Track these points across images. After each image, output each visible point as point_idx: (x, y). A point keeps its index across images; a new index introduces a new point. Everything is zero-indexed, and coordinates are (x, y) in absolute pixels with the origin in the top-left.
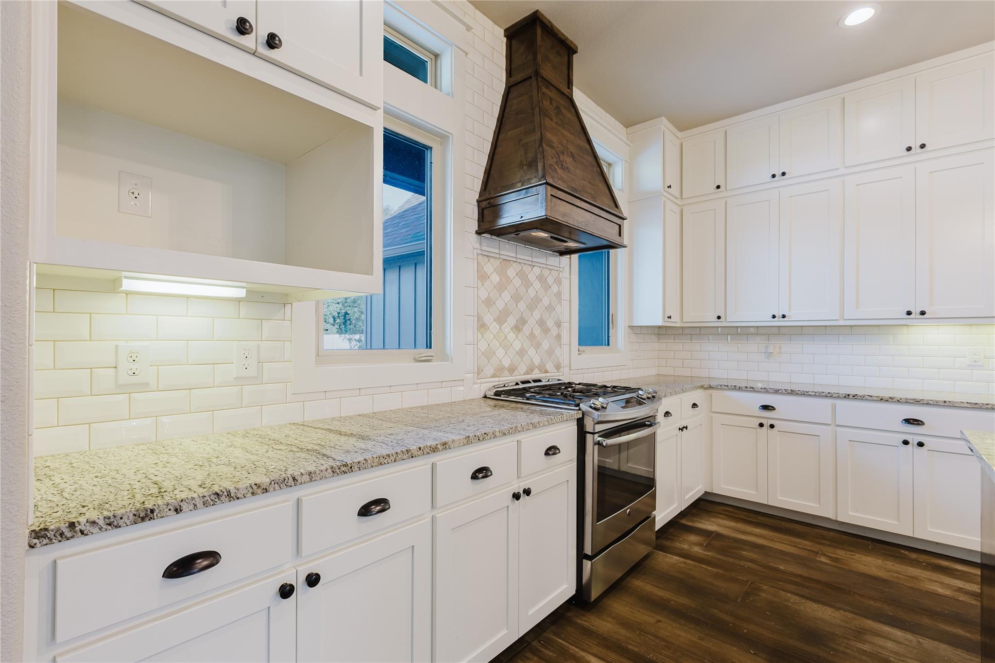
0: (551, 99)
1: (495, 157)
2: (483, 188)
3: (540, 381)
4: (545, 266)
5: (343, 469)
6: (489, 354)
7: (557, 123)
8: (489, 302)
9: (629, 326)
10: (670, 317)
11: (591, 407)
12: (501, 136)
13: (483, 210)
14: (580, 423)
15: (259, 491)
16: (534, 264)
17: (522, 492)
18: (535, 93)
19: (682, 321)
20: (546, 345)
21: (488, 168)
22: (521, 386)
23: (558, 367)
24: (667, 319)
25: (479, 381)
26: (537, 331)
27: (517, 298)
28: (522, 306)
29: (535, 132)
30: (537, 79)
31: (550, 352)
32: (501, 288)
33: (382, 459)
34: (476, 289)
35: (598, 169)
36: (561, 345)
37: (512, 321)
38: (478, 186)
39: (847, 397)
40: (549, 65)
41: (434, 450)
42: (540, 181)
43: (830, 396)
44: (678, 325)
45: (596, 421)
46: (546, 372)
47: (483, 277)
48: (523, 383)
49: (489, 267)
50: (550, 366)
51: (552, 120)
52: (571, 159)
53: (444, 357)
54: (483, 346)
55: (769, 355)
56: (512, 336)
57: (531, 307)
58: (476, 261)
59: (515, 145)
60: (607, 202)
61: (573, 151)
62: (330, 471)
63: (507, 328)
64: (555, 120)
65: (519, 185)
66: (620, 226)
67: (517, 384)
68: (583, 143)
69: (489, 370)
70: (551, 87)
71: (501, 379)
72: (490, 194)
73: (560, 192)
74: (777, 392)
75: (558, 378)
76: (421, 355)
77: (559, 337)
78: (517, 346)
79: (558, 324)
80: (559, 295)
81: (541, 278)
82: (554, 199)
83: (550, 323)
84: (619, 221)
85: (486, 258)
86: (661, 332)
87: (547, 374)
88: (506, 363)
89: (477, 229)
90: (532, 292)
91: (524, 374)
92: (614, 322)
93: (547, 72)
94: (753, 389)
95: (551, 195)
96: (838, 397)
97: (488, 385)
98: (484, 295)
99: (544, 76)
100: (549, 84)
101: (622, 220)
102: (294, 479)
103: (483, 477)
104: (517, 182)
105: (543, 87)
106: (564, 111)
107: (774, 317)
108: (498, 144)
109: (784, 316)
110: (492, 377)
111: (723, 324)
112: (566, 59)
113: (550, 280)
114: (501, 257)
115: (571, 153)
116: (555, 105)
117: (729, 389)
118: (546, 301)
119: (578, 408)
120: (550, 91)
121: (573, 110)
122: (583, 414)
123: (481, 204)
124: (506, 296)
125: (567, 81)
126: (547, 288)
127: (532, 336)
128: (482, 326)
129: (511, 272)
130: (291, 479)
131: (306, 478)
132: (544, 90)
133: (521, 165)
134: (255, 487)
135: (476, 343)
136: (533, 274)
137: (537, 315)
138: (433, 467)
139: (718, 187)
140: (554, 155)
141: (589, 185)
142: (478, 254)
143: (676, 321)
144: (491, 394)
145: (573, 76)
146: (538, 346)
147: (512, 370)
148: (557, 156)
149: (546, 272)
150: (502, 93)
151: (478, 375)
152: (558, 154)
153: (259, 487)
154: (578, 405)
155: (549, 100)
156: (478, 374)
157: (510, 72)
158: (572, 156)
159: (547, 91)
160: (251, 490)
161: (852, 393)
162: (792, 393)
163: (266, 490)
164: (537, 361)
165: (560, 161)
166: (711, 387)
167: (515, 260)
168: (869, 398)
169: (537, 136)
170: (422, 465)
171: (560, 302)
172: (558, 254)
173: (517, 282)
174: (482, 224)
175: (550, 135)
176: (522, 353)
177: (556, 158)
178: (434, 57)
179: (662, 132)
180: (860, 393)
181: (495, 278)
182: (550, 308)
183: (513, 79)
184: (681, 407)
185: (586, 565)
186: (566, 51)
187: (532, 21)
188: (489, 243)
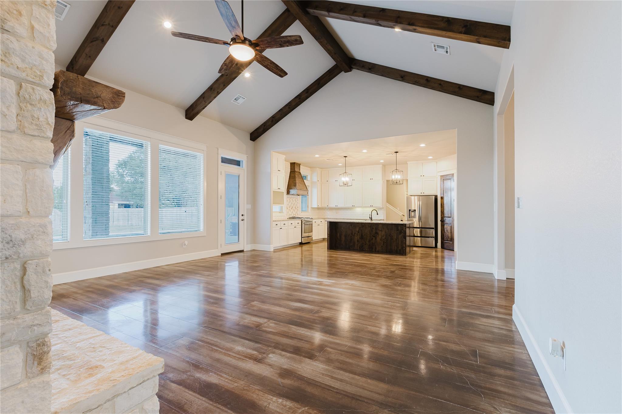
4: (296, 198)
9: (311, 207)
10: (318, 206)
11: (303, 219)
13: (287, 192)
14: (301, 221)
16: (294, 198)
18: (295, 174)
19: (322, 206)
20: (296, 211)
21: (288, 184)
23: (298, 215)
27: (292, 203)
28: (292, 205)
30: (295, 172)
32: (290, 202)
35: (304, 184)
38: (287, 187)
40: (297, 168)
42: (296, 188)
45: (303, 221)
46: (296, 215)
47: (287, 201)
52: (300, 184)
53: (283, 213)
54: (287, 211)
55: (337, 213)
57: (294, 205)
59: (292, 182)
60: (305, 189)
67: (292, 217)
68: (302, 180)
69: (288, 215)
72: (288, 190)
73: (299, 190)
77: (298, 210)
79: (298, 207)
80: (298, 203)
81: (295, 200)
82: (297, 191)
83: (296, 207)
84: (307, 191)
86: (318, 209)
88: (290, 213)
90: (294, 202)
92: (308, 207)
93: (296, 170)
97: (288, 217)
103: (292, 224)
104: (292, 188)
109: (337, 206)
111: (328, 207)
113: (297, 200)
114: (290, 198)
115: (300, 182)
116: (298, 175)
120: (297, 173)
121: (300, 174)
124: (290, 204)
126: (296, 202)
127: (294, 210)
128: (287, 209)
129: (291, 200)
133: (293, 186)
139: (327, 181)
141: (303, 187)
143: (320, 206)
147: (291, 215)
152: (298, 183)
154: (301, 219)
157: (291, 169)
164: (295, 213)
167: (292, 198)
172: (298, 196)
174: (287, 194)
175: (297, 181)
176: (292, 212)
177: (298, 185)
179: (317, 170)
182: (297, 205)
183: (291, 170)
184: (318, 221)
185: (302, 238)
186: (299, 165)
187: (294, 163)
188: (288, 196)
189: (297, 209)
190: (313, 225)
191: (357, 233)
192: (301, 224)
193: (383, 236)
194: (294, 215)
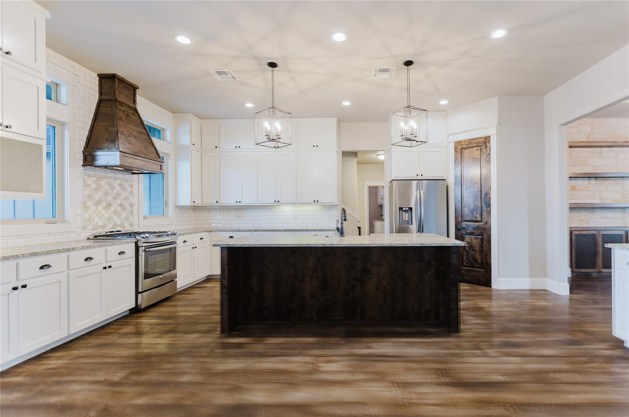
0: (123, 111)
1: (93, 133)
2: (86, 146)
3: (120, 231)
4: (123, 179)
5: (34, 254)
6: (90, 220)
7: (126, 122)
8: (90, 197)
9: (175, 206)
10: (194, 202)
11: (141, 237)
12: (96, 123)
13: (86, 156)
14: (136, 243)
15: (6, 258)
16: (116, 179)
17: (107, 267)
18: (114, 109)
19: (202, 203)
20: (124, 215)
21: (89, 136)
22: (109, 234)
23: (131, 225)
24: (193, 203)
25: (85, 232)
26: (119, 209)
27: (106, 194)
28: (110, 198)
29: (114, 127)
30: (116, 103)
31: (127, 219)
32: (97, 190)
33: (48, 252)
34: (82, 191)
35: (150, 141)
36: (133, 215)
37: (104, 204)
38: (83, 144)
39: (255, 230)
40: (123, 95)
41: (69, 250)
42: (116, 150)
43: (250, 231)
44: (200, 205)
45: (143, 242)
46: (125, 227)
47: (86, 185)
48: (110, 232)
49: (90, 181)
50: (126, 225)
51: (124, 121)
52: (134, 138)
53: (64, 221)
54: (86, 216)
55: (239, 217)
56: (103, 211)
57: (115, 198)
58: (82, 178)
59: (104, 130)
60: (154, 156)
61: (135, 134)
62: (29, 254)
63: (100, 208)
64: (125, 121)
65: (106, 149)
66: (161, 165)
67: (107, 233)
68: (141, 129)
69: (90, 227)
70: (123, 105)
71: (97, 231)
72: (90, 150)
73: (127, 154)
74: (234, 231)
75: (131, 230)
76: (51, 221)
77: (132, 212)
78: (107, 216)
79: (131, 206)
80: (131, 192)
81: (121, 185)
82: (124, 157)
83: (126, 205)
84: (161, 164)
85: (88, 177)
86: (195, 208)
87: (125, 229)
88: (101, 223)
89: (83, 164)
90: (115, 192)
91: (111, 228)
92: (167, 204)
93: (121, 98)
94: (226, 231)
95: (123, 156)
96: (253, 231)
97: (90, 233)
98: (87, 193)
99: (120, 101)
100: (122, 104)
101: (162, 163)
102: (17, 256)
103: (89, 260)
104: (105, 148)
105: (119, 106)
106: (131, 116)
107: (237, 202)
108: (95, 126)
109: (240, 202)
110: (92, 230)
111: (219, 205)
112: (132, 91)
113: (126, 185)
114: (97, 176)
115: (134, 136)
116: (125, 114)
117: (218, 231)
118: (124, 195)
119: (135, 238)
120: (123, 107)
121: (137, 114)
122: (138, 240)
123: (85, 153)
124: (100, 193)
125: (133, 101)
126: (124, 189)
127: (116, 211)
128: (86, 207)
129: (103, 183)
130: (16, 256)
131: (21, 256)
132: (120, 107)
133: (107, 140)
134: (5, 257)
135: (82, 214)
136: (116, 184)
137: (118, 201)
138: (68, 256)
139: (216, 147)
140: (125, 138)
141: (144, 149)
142: (83, 175)
144: (92, 237)
145: (136, 99)
146: (119, 216)
147: (104, 227)
148: (126, 138)
149: (123, 182)
150: (97, 102)
151: (84, 230)
152: (127, 137)
153: (6, 257)
154: (135, 237)
155: (122, 112)
156: (84, 228)
157: (101, 93)
158: (135, 137)
159: (121, 108)
160: (3, 258)
161: (256, 229)
162: (239, 231)
163: (8, 259)
164: (119, 222)
165: (128, 140)
166: (211, 231)
167: (105, 177)
168: (261, 230)
169: (116, 130)
170: (64, 255)
171: (132, 196)
172: (131, 174)
173: (106, 187)
174: (86, 162)
175: (123, 129)
176: (109, 219)
177: (126, 139)
178: (55, 84)
179: (190, 120)
180: (259, 229)
181: (94, 186)
182: (126, 198)
183: (103, 97)
184: (194, 239)
185: (140, 295)
186: (132, 89)
187: (113, 77)
188: (90, 170)
189: (129, 209)
190: (178, 251)
191: (310, 273)
192: (134, 255)
193: (384, 278)
194: (116, 226)
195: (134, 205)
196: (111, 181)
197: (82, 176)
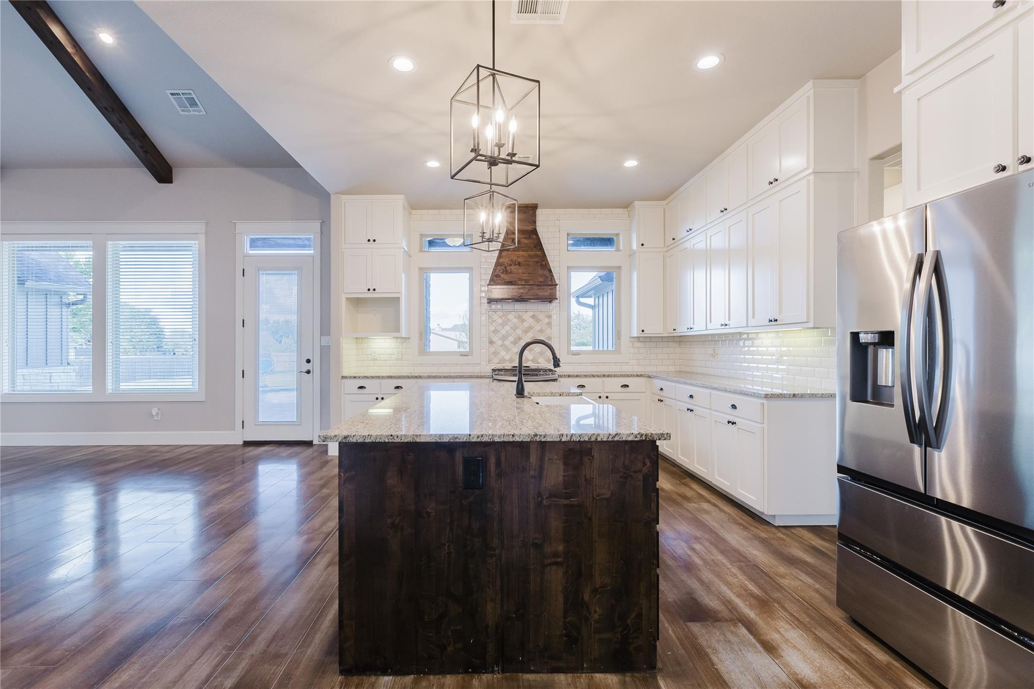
4: (538, 311)
6: (496, 354)
7: (513, 251)
8: (496, 332)
10: (643, 331)
16: (528, 312)
20: (538, 350)
25: (490, 365)
28: (519, 332)
31: (542, 353)
32: (503, 324)
34: (487, 327)
37: (511, 338)
46: (539, 363)
47: (491, 321)
49: (496, 316)
50: (541, 361)
51: (508, 251)
52: (517, 266)
56: (511, 346)
58: (487, 315)
60: (541, 280)
61: (521, 261)
63: (508, 342)
64: (512, 249)
66: (552, 289)
68: (535, 252)
69: (495, 361)
70: (516, 232)
71: (503, 365)
73: (499, 286)
78: (515, 350)
79: (549, 339)
80: (549, 324)
81: (533, 317)
85: (494, 313)
88: (507, 357)
89: (488, 301)
90: (526, 324)
92: (619, 335)
95: (492, 289)
98: (491, 328)
100: (514, 232)
101: (554, 286)
106: (523, 241)
110: (496, 364)
112: (531, 212)
114: (504, 310)
118: (538, 328)
120: (514, 235)
121: (535, 236)
124: (507, 328)
125: (532, 222)
126: (538, 321)
128: (491, 342)
129: (511, 316)
132: (509, 236)
135: (487, 349)
136: (527, 316)
137: (531, 335)
140: (502, 269)
141: (527, 275)
142: (489, 312)
145: (536, 220)
146: (531, 350)
149: (538, 314)
155: (511, 240)
156: (489, 362)
158: (519, 264)
164: (530, 357)
165: (506, 270)
172: (548, 303)
173: (515, 321)
175: (503, 260)
177: (504, 270)
181: (500, 321)
182: (542, 331)
186: (531, 209)
195: (553, 339)
196: (520, 313)
197: (487, 313)
